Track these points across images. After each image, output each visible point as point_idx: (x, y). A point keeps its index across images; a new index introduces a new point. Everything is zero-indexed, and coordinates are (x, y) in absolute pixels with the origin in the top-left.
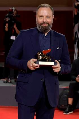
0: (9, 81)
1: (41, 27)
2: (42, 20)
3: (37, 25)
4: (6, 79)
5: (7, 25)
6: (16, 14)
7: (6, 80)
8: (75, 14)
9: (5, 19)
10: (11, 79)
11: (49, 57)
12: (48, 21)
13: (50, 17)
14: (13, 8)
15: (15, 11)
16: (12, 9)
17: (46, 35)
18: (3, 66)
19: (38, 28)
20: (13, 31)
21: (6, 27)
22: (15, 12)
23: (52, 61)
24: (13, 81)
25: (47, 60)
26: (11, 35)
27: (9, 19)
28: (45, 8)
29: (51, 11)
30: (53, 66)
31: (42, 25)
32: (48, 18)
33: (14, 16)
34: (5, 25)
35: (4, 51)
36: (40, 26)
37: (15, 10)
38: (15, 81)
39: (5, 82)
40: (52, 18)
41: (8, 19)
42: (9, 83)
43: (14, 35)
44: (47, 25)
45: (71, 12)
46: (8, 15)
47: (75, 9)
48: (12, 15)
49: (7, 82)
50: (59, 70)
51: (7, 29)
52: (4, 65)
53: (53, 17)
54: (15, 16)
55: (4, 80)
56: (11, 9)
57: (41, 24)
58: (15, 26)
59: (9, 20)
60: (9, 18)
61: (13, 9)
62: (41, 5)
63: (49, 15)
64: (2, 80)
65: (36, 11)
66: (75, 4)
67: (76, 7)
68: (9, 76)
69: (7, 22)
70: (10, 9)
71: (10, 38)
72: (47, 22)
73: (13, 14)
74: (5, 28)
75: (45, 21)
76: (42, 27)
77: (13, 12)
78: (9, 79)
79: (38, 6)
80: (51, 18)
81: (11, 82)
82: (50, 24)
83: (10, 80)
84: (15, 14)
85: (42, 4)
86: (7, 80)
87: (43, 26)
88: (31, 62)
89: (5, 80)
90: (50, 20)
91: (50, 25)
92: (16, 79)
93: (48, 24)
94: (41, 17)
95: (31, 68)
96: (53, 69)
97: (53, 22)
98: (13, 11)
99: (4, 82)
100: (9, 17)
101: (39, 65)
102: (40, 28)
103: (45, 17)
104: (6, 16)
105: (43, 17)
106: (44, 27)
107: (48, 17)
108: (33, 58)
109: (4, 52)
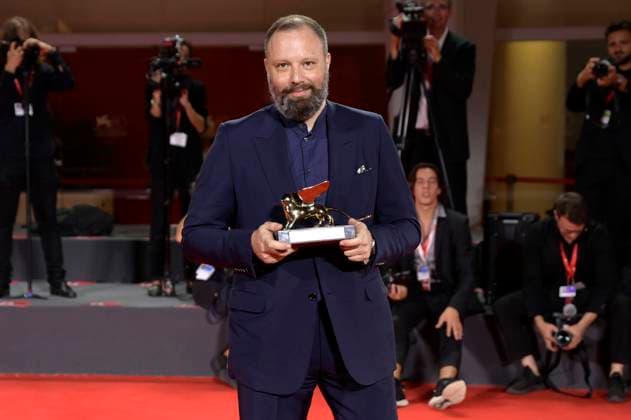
0: (169, 291)
1: (285, 101)
2: (288, 77)
3: (273, 95)
4: (157, 282)
5: (157, 95)
6: (186, 56)
7: (155, 288)
8: (390, 56)
9: (150, 76)
10: (173, 284)
11: (324, 210)
12: (309, 80)
13: (313, 63)
14: (177, 37)
15: (185, 48)
16: (173, 39)
17: (310, 129)
18: (147, 239)
19: (277, 105)
20: (179, 115)
21: (152, 102)
22: (182, 51)
23: (337, 224)
24: (181, 288)
25: (318, 221)
26: (173, 131)
27: (164, 75)
28: (293, 33)
29: (318, 39)
30: (342, 243)
31: (290, 96)
32: (309, 67)
33: (179, 63)
34: (151, 97)
35: (148, 187)
36: (283, 97)
37: (183, 43)
38: (189, 290)
39: (154, 293)
40: (325, 62)
41: (159, 76)
42: (167, 295)
43: (181, 130)
44: (308, 93)
45: (380, 49)
46: (158, 60)
47: (394, 38)
48: (172, 60)
49: (160, 293)
50: (365, 253)
51: (156, 111)
52: (148, 234)
53: (328, 60)
54: (183, 65)
55: (149, 285)
56: (168, 39)
57: (287, 92)
58: (184, 100)
59: (163, 80)
60: (165, 72)
61: (174, 42)
62: (278, 22)
63: (310, 56)
64: (143, 285)
65: (263, 45)
66: (391, 20)
67: (395, 31)
68: (167, 273)
69: (156, 87)
70: (165, 42)
71: (168, 140)
72: (307, 82)
73: (178, 59)
74: (150, 106)
75: (297, 79)
76: (290, 102)
77: (176, 51)
78: (169, 283)
79: (268, 25)
80: (320, 64)
81: (173, 294)
82: (318, 87)
83: (171, 286)
84: (182, 58)
85: (282, 19)
86: (160, 287)
87: (295, 99)
88: (261, 237)
89: (153, 286)
90: (318, 73)
91: (319, 90)
92: (191, 283)
93: (312, 87)
94: (283, 65)
95: (265, 256)
96: (347, 253)
97: (327, 76)
98: (178, 46)
99: (150, 294)
100: (163, 66)
101: (289, 246)
102: (285, 108)
103: (296, 65)
104: (154, 66)
105: (290, 67)
106: (298, 102)
107: (308, 63)
108: (268, 220)
109: (148, 191)
